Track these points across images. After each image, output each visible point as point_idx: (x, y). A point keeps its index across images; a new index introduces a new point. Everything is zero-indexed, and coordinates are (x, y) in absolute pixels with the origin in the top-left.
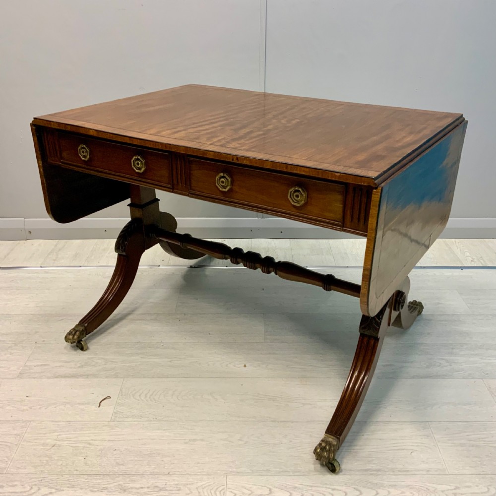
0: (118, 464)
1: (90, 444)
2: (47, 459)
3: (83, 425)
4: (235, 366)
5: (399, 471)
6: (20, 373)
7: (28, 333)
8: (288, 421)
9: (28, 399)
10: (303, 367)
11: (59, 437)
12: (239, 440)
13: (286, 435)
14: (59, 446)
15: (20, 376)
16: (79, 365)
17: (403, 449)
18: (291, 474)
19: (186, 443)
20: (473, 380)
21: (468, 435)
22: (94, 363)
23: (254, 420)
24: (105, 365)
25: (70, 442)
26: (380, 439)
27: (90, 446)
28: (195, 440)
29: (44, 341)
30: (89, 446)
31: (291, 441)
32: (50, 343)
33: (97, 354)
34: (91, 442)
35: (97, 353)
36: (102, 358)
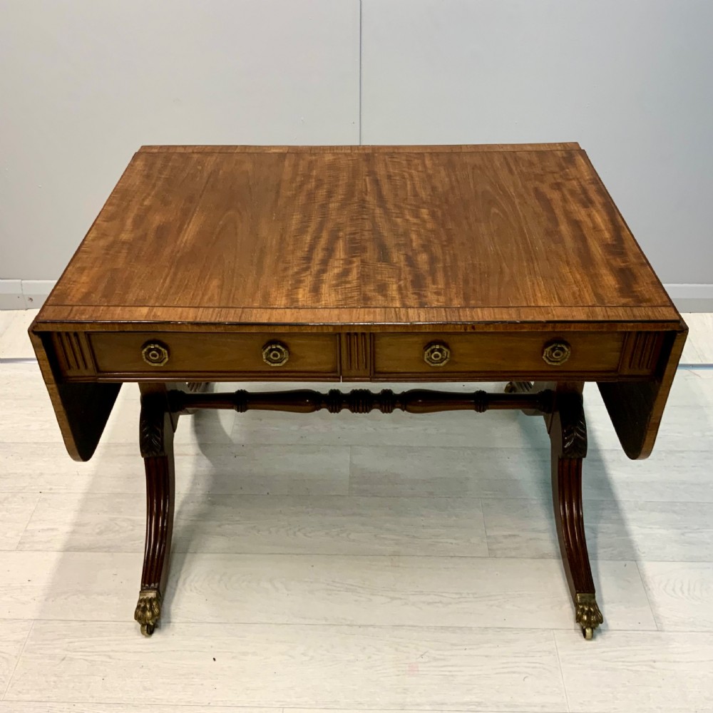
0: (145, 689)
1: (110, 657)
2: (55, 679)
3: (100, 627)
4: (305, 535)
5: (506, 706)
6: (20, 543)
7: (30, 475)
8: (369, 626)
9: (30, 584)
10: (397, 538)
11: (71, 645)
12: (303, 654)
13: (364, 648)
14: (72, 659)
15: (20, 547)
16: (98, 531)
17: (514, 672)
18: (366, 707)
19: (233, 658)
20: (623, 563)
21: (604, 652)
22: (117, 528)
23: (324, 622)
24: (132, 530)
25: (85, 654)
26: (487, 656)
27: (111, 660)
28: (245, 654)
29: (51, 489)
30: (108, 660)
31: (369, 658)
32: (59, 493)
33: (121, 512)
34: (111, 654)
35: (122, 510)
36: (129, 520)
